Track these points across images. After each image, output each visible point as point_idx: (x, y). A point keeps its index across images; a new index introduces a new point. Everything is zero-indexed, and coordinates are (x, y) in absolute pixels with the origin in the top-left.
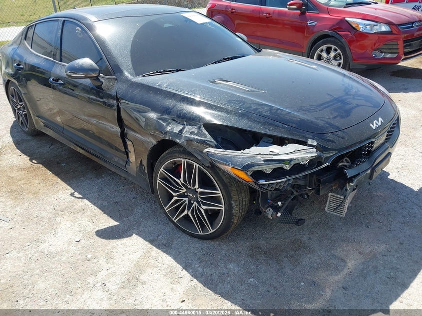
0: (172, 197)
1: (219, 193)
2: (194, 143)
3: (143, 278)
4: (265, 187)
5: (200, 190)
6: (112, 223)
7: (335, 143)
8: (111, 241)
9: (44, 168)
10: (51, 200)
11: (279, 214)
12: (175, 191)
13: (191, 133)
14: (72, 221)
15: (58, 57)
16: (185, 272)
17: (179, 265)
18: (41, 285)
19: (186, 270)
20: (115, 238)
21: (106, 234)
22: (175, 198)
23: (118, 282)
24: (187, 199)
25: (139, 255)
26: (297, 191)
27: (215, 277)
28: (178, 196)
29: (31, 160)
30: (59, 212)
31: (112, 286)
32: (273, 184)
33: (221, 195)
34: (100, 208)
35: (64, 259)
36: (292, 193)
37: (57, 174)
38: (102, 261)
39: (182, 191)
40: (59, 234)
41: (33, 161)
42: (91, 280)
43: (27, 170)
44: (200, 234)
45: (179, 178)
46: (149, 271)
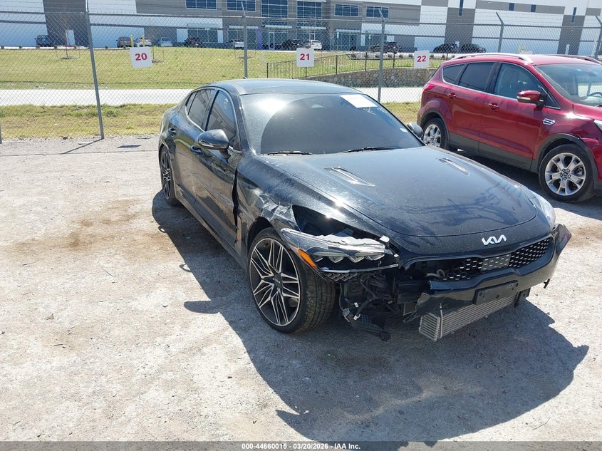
0: (261, 279)
1: (297, 280)
2: (280, 222)
3: (205, 350)
4: (328, 276)
5: (283, 275)
6: (205, 298)
7: (419, 247)
8: (195, 313)
9: (168, 238)
10: (160, 267)
11: (356, 318)
12: (264, 274)
13: (281, 213)
14: (169, 289)
15: (204, 126)
16: (247, 355)
17: (244, 348)
18: (116, 332)
19: (249, 354)
20: (200, 312)
21: (193, 307)
22: (262, 281)
23: (181, 347)
24: (273, 285)
25: (213, 330)
26: (376, 295)
27: (273, 367)
28: (265, 279)
29: (160, 228)
30: (161, 278)
31: (173, 349)
32: (336, 273)
33: (298, 282)
34: (200, 284)
35: (145, 317)
36: (371, 296)
37: (177, 245)
38: (177, 328)
39: (270, 275)
40: (152, 297)
41: (162, 229)
42: (159, 340)
43: (152, 236)
44: (278, 325)
45: (267, 260)
46: (214, 345)
